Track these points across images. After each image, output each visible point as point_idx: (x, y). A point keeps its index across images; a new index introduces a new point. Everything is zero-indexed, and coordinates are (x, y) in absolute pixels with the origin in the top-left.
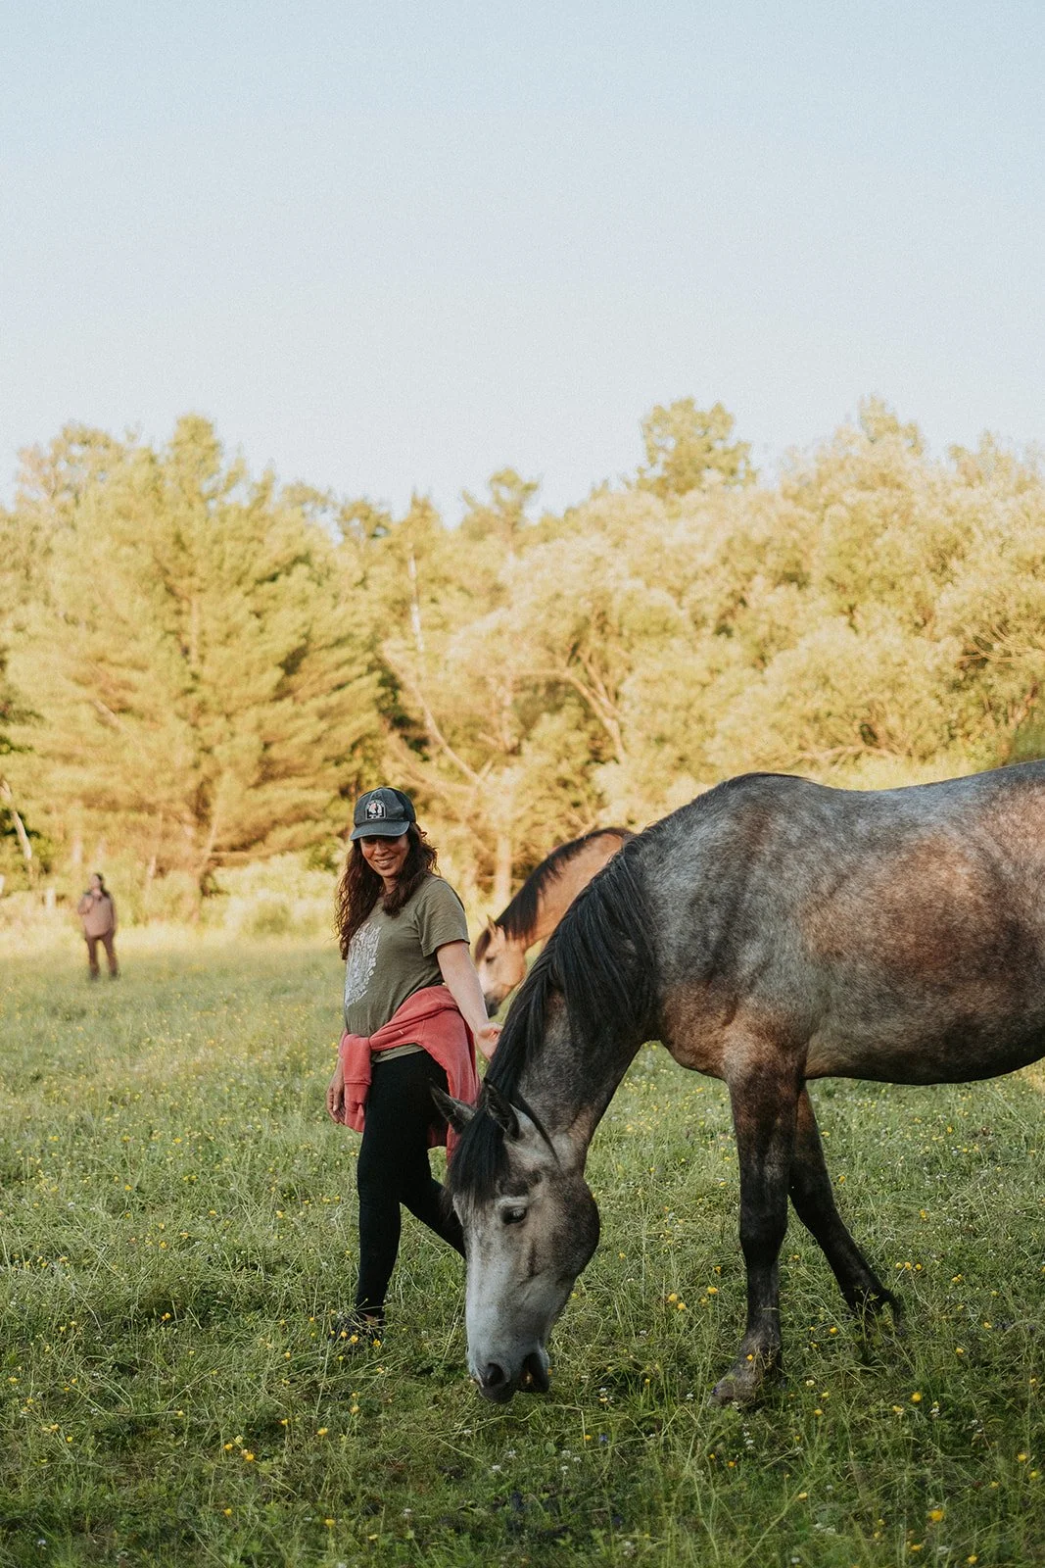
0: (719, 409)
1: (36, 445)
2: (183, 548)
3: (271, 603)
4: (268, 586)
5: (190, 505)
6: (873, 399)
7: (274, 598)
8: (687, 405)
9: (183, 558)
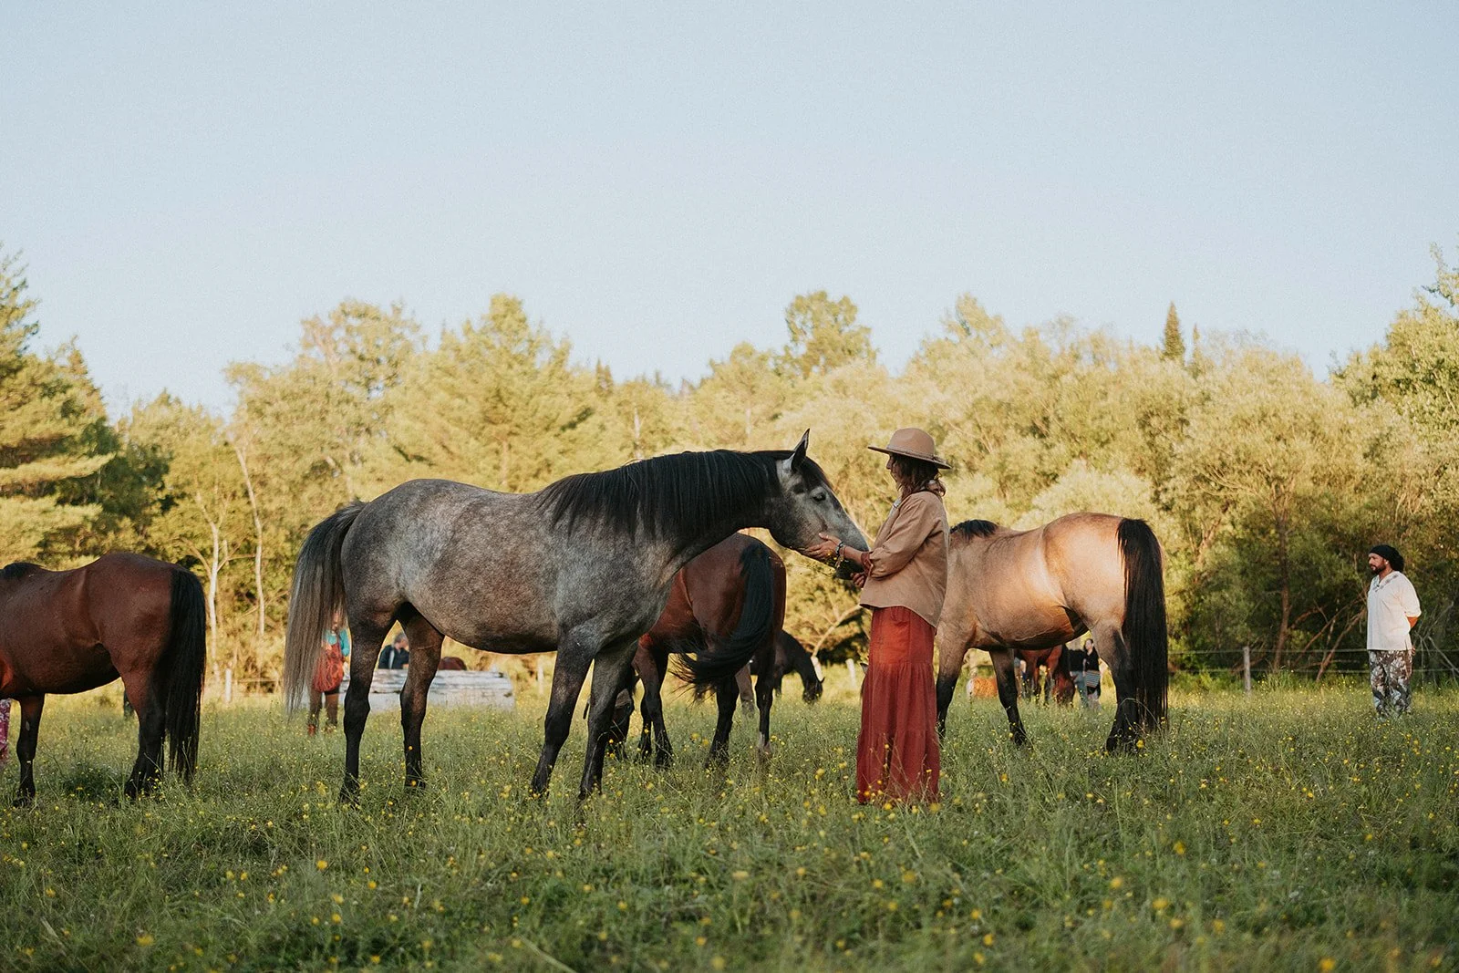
0: (845, 300)
1: (316, 317)
2: (501, 400)
3: (571, 445)
4: (568, 431)
5: (510, 366)
6: (966, 298)
7: (573, 441)
8: (822, 296)
9: (501, 408)
